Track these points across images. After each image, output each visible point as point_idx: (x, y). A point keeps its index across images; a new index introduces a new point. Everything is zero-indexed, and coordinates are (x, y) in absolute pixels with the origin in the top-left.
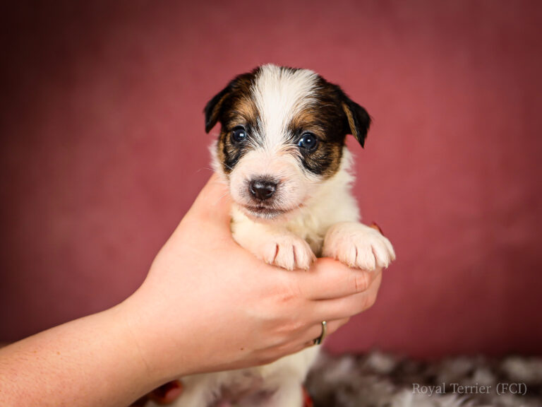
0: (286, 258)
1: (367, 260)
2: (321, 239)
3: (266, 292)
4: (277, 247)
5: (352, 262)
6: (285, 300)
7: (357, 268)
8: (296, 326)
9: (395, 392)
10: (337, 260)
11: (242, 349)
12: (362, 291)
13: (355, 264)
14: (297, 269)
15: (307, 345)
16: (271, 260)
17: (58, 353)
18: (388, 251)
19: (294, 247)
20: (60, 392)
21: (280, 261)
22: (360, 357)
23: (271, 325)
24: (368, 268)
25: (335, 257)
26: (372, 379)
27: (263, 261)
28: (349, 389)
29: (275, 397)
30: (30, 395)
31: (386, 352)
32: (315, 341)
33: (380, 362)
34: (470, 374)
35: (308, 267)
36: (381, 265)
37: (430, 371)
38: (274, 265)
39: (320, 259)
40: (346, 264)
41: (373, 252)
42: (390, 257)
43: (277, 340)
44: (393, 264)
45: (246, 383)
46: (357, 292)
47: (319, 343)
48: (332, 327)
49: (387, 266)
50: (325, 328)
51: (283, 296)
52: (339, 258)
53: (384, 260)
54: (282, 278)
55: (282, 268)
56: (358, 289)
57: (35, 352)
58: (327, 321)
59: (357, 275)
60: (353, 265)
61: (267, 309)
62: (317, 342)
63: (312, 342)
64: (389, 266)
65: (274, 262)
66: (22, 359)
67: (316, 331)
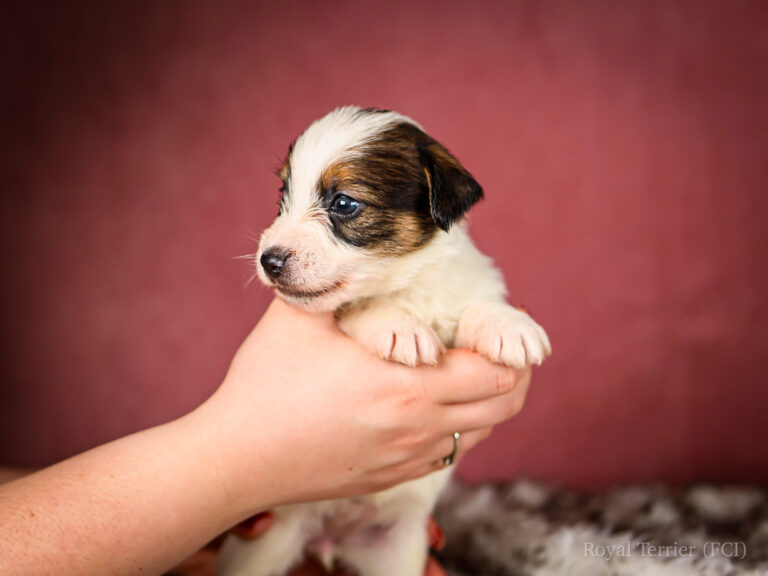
0: (406, 351)
1: (515, 355)
2: (453, 324)
3: (383, 393)
4: (394, 336)
5: (495, 356)
6: (407, 403)
7: (502, 365)
8: (419, 438)
9: (550, 532)
10: (475, 351)
11: (350, 469)
12: (505, 393)
13: (499, 357)
14: (421, 364)
15: (435, 466)
16: (386, 354)
17: (112, 476)
18: (542, 343)
19: (416, 337)
20: (115, 527)
21: (399, 355)
22: (502, 487)
23: (390, 436)
24: (515, 364)
25: (472, 348)
26: (519, 516)
27: (376, 355)
28: (489, 528)
29: (391, 533)
30: (75, 532)
31: (536, 479)
32: (445, 460)
33: (528, 493)
34: (646, 509)
35: (436, 362)
36: (532, 361)
37: (594, 504)
38: (391, 360)
39: (452, 351)
40: (487, 357)
41: (523, 344)
42: (545, 351)
43: (395, 457)
44: (548, 360)
45: (354, 513)
46: (499, 394)
47: (451, 462)
48: (468, 441)
49: (540, 363)
50: (458, 443)
51: (404, 398)
52: (479, 349)
53: (537, 354)
54: (403, 376)
55: (401, 364)
56: (501, 390)
57: (81, 475)
58: (461, 433)
59: (499, 372)
60: (497, 360)
61: (383, 415)
62: (448, 461)
63: (441, 463)
64: (544, 363)
65: (391, 356)
66: (64, 484)
67: (446, 447)
